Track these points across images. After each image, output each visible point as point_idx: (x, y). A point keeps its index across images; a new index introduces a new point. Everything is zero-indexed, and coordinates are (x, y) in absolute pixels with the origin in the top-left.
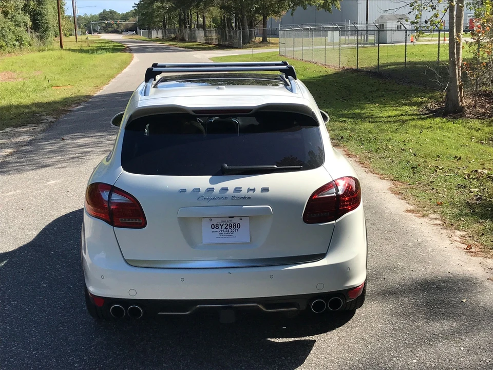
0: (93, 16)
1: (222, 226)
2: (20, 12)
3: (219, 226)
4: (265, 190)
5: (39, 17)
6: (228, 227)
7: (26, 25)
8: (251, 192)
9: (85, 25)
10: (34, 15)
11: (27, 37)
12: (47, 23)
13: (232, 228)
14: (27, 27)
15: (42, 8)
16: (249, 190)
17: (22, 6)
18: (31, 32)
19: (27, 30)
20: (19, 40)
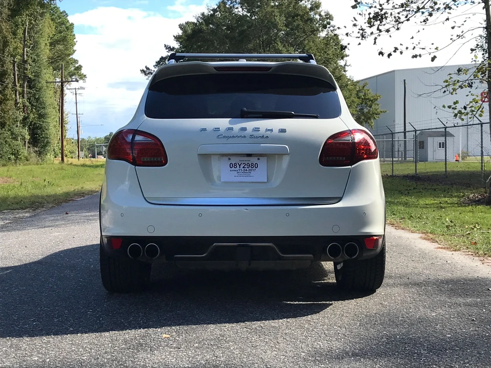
0: (98, 139)
1: (240, 166)
2: (19, 125)
3: (238, 165)
4: (283, 131)
5: (39, 131)
6: (246, 166)
7: (24, 139)
8: (269, 132)
9: (89, 149)
10: (34, 129)
11: (24, 151)
12: (47, 138)
13: (250, 168)
14: (25, 142)
15: (43, 122)
16: (267, 130)
17: (21, 118)
18: (29, 147)
19: (25, 144)
20: (16, 154)
